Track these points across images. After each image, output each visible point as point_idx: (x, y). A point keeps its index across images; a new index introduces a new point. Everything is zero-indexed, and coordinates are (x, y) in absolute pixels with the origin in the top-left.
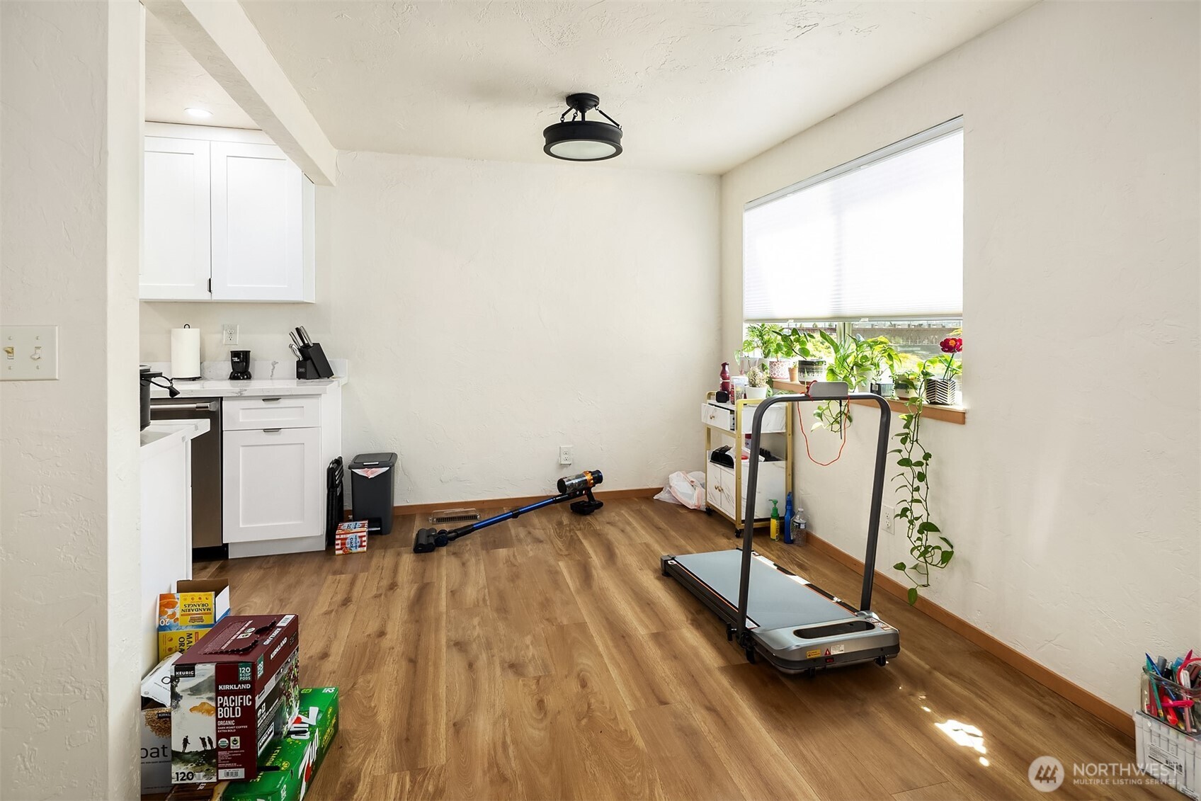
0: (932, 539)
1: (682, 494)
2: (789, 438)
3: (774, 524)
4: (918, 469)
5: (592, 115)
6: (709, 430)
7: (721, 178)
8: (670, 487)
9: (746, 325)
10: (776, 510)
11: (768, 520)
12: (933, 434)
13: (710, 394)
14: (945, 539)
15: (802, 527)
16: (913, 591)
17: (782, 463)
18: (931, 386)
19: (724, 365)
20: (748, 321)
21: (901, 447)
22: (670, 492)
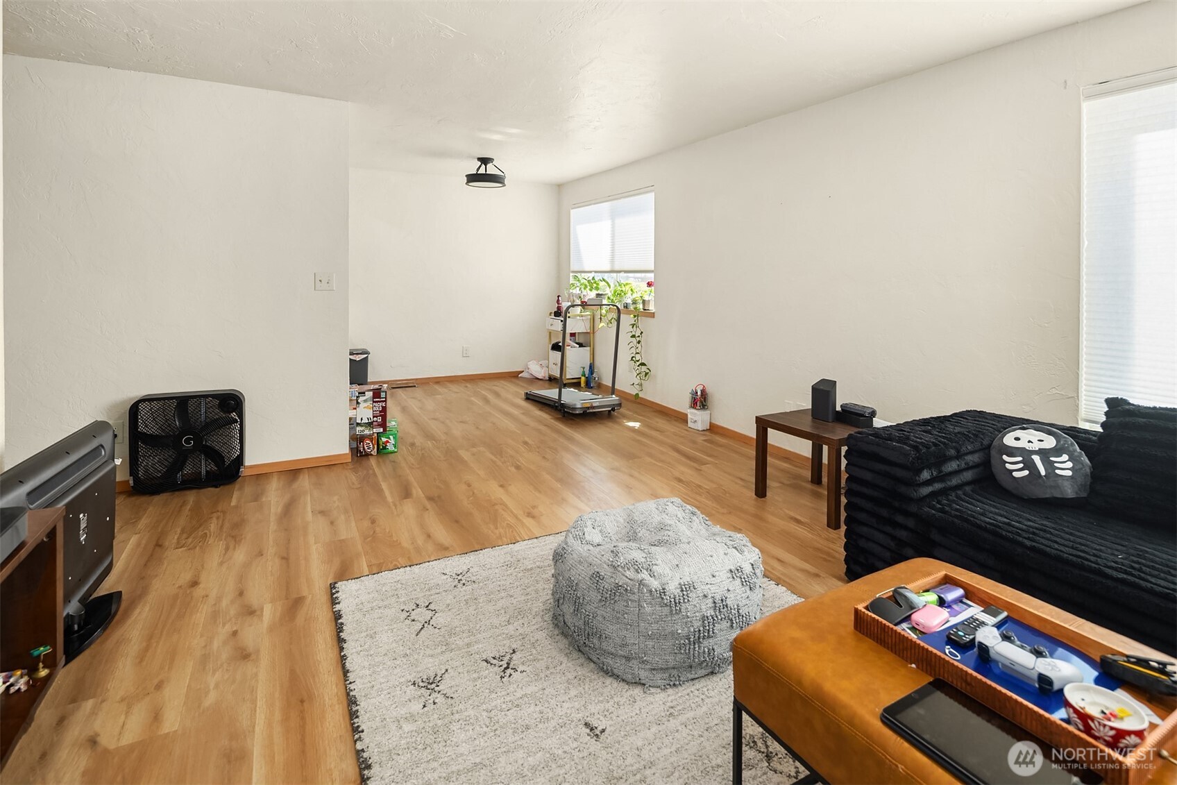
0: (644, 369)
1: (536, 372)
2: (592, 335)
3: (583, 378)
4: (638, 339)
5: (491, 169)
6: (550, 333)
7: (559, 188)
8: (528, 369)
9: (571, 274)
10: (584, 372)
11: (580, 378)
12: (644, 323)
13: (551, 313)
14: (648, 369)
15: (597, 379)
16: (637, 394)
17: (588, 348)
18: (644, 302)
19: (558, 296)
20: (573, 272)
21: (632, 330)
22: (528, 372)
